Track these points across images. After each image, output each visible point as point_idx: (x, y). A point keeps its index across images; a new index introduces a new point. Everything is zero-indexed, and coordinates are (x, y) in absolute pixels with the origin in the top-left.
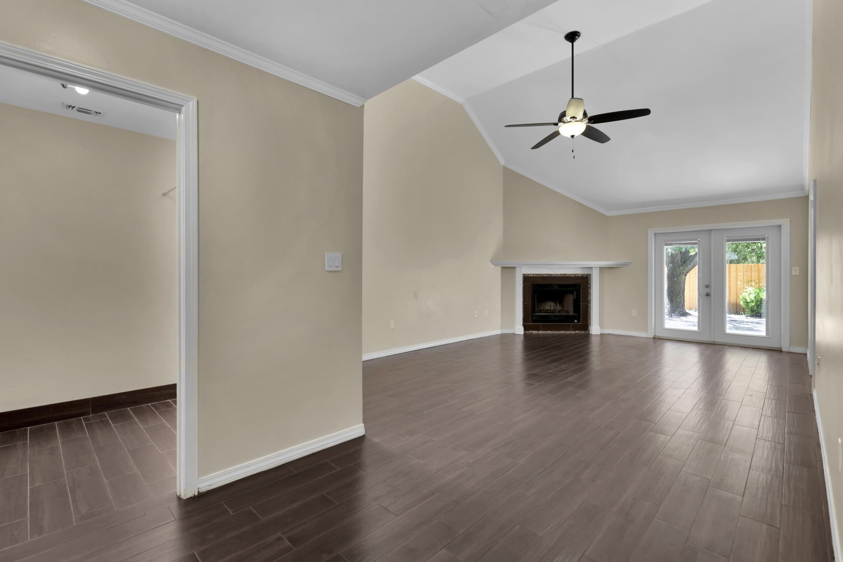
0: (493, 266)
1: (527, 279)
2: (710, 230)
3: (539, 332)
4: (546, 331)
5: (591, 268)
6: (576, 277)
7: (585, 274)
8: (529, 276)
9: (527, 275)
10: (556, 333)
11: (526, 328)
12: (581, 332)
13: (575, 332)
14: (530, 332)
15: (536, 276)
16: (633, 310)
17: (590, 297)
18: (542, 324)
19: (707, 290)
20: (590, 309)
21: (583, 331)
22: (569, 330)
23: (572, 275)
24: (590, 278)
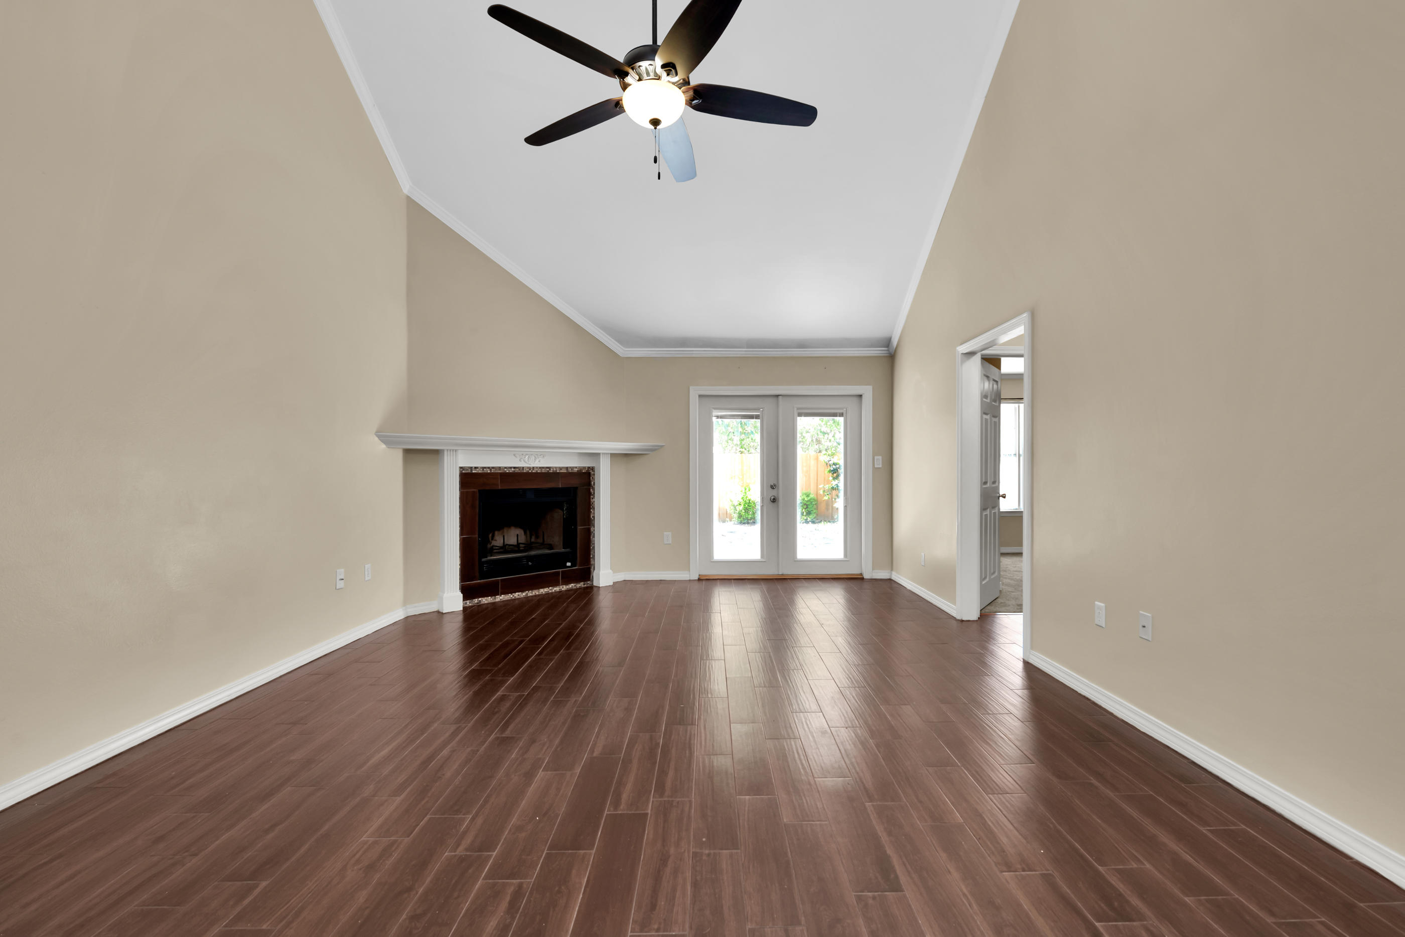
0: (384, 446)
1: (468, 478)
2: (777, 396)
3: (495, 599)
4: (511, 593)
5: (597, 455)
6: (568, 474)
7: (584, 468)
8: (473, 472)
9: (467, 470)
10: (531, 595)
11: (468, 592)
12: (578, 586)
13: (568, 587)
14: (476, 601)
15: (489, 472)
16: (665, 533)
17: (594, 513)
18: (501, 579)
19: (773, 493)
20: (594, 537)
21: (583, 583)
22: (556, 584)
23: (561, 468)
24: (594, 475)
